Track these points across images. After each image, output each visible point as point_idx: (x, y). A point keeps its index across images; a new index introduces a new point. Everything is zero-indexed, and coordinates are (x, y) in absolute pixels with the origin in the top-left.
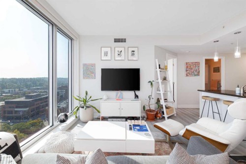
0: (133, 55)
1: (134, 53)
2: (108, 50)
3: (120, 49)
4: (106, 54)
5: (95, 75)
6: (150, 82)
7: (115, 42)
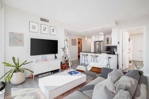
0: (53, 31)
1: (54, 30)
2: (36, 25)
3: (45, 26)
4: (34, 27)
5: (23, 43)
6: (63, 48)
7: (41, 20)
